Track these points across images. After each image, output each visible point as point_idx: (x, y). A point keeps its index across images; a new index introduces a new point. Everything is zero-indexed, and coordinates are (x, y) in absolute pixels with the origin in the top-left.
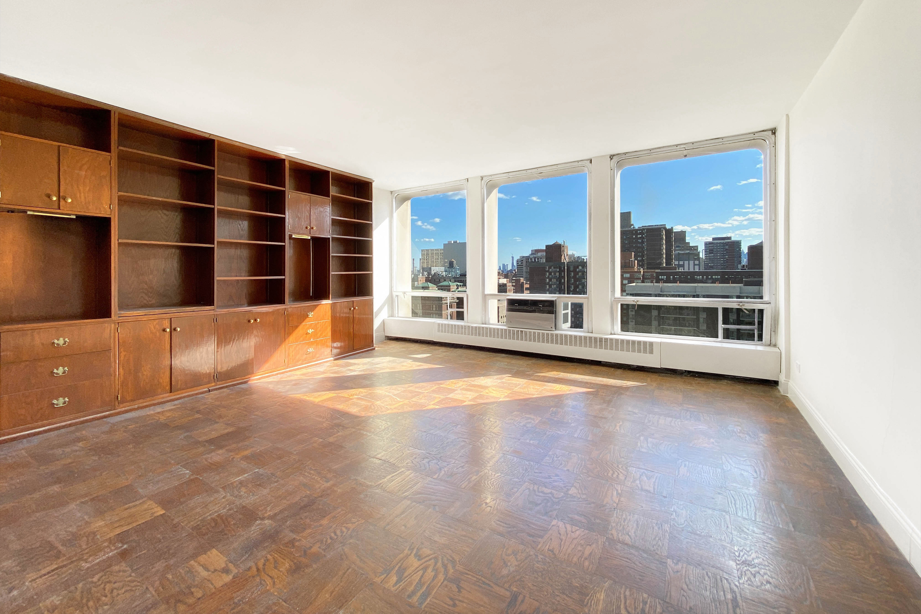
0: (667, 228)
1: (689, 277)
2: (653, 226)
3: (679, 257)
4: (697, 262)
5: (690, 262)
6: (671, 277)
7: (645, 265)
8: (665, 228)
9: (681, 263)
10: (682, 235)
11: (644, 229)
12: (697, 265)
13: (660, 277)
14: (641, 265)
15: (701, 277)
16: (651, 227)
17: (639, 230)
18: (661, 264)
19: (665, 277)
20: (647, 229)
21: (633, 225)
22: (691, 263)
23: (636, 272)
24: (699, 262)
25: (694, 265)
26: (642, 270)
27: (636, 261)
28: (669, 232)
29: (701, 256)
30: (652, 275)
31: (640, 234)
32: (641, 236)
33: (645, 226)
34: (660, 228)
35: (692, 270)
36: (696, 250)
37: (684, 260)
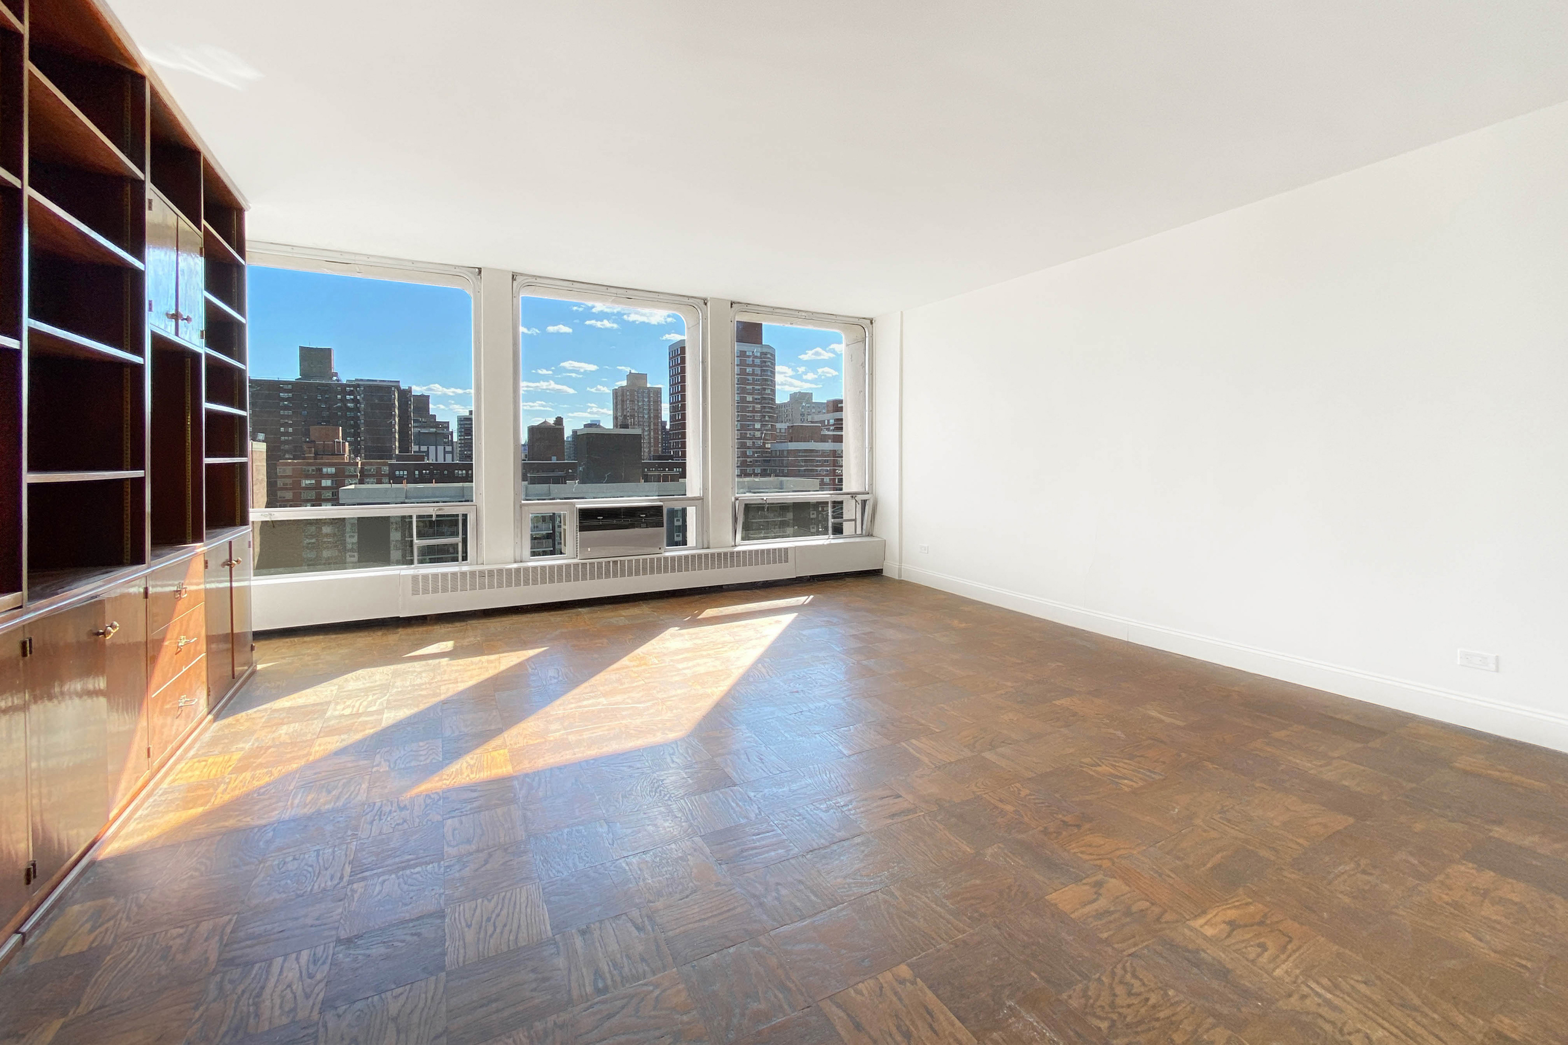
0: (402, 388)
1: (446, 472)
2: (376, 381)
3: (422, 439)
4: (449, 449)
5: (439, 447)
6: (417, 472)
7: (363, 451)
8: (398, 388)
9: (424, 448)
10: (423, 402)
11: (359, 386)
12: (448, 452)
13: (397, 473)
14: (356, 452)
15: (464, 472)
16: (371, 383)
17: (349, 386)
18: (391, 450)
19: (406, 473)
20: (366, 387)
21: (336, 375)
22: (441, 448)
23: (349, 464)
24: (453, 448)
25: (445, 452)
26: (358, 460)
27: (347, 444)
28: (405, 395)
29: (455, 439)
30: (379, 471)
31: (351, 393)
32: (352, 397)
33: (362, 380)
34: (389, 388)
35: (441, 461)
36: (446, 427)
37: (428, 445)
